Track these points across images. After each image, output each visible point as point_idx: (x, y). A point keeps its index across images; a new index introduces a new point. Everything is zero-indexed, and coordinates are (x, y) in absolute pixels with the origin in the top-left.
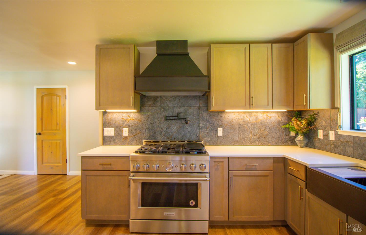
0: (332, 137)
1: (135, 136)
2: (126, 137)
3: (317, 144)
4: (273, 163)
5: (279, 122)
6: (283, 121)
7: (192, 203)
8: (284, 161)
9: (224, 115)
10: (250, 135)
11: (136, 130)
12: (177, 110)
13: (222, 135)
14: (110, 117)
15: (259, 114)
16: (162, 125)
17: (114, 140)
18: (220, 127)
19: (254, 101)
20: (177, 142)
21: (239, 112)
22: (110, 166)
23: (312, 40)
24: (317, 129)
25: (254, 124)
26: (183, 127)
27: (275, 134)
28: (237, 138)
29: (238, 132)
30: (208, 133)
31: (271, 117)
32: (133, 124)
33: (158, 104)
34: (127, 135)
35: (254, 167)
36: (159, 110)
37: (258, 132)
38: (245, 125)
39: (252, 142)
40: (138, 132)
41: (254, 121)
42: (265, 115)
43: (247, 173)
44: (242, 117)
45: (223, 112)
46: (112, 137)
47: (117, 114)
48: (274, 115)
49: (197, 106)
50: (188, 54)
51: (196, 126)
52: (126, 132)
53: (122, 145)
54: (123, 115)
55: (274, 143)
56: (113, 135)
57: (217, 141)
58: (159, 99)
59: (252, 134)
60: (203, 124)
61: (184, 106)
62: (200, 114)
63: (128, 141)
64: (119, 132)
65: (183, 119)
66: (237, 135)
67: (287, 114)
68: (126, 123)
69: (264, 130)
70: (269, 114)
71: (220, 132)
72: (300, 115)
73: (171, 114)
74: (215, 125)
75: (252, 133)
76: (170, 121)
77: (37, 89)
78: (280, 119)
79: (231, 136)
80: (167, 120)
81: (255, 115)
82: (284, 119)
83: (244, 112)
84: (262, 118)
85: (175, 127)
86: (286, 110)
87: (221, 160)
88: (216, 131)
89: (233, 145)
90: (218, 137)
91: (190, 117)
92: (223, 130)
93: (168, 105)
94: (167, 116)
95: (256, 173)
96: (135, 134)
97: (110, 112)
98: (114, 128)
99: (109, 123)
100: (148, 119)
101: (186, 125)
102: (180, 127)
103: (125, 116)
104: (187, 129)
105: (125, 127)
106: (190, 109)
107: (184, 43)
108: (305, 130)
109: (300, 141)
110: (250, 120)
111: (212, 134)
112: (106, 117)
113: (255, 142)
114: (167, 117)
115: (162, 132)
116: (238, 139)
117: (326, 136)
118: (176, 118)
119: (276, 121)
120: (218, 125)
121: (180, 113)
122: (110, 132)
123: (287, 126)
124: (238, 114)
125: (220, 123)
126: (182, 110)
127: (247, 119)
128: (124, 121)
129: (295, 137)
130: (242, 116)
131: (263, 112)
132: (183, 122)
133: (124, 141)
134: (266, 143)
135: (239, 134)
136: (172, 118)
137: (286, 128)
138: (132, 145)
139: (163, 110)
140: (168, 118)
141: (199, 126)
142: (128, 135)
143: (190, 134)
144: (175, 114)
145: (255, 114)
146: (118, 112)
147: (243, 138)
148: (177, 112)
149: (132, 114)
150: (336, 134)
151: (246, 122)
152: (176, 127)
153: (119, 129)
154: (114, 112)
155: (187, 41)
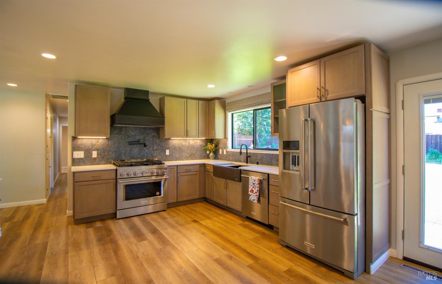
0: (225, 153)
1: (103, 157)
2: (95, 158)
3: (219, 157)
4: (199, 167)
5: (201, 145)
6: (203, 145)
7: (158, 193)
8: (204, 165)
9: (170, 141)
10: (186, 154)
11: (104, 152)
12: (138, 138)
13: (168, 154)
14: (79, 142)
15: (190, 140)
16: (126, 149)
17: (84, 161)
18: (167, 149)
19: (189, 133)
20: (139, 160)
21: (179, 139)
23: (217, 102)
24: (219, 149)
25: (187, 147)
26: (142, 150)
27: (199, 153)
28: (178, 156)
29: (178, 152)
30: (159, 153)
31: (197, 143)
32: (101, 148)
33: (123, 133)
34: (96, 157)
35: (190, 170)
36: (124, 137)
37: (190, 152)
38: (183, 148)
39: (187, 158)
40: (106, 154)
41: (188, 145)
42: (194, 141)
43: (187, 174)
44: (181, 143)
45: (169, 139)
46: (82, 159)
47: (87, 140)
48: (198, 141)
49: (153, 135)
51: (151, 148)
52: (95, 154)
53: (91, 165)
54: (92, 140)
55: (199, 158)
56: (83, 157)
58: (124, 129)
59: (186, 153)
60: (156, 147)
61: (143, 134)
62: (155, 141)
63: (96, 162)
64: (89, 154)
65: (142, 144)
66: (178, 154)
67: (205, 140)
68: (95, 147)
69: (193, 150)
70: (196, 141)
71: (168, 152)
72: (212, 141)
73: (133, 140)
74: (164, 147)
75: (187, 152)
76: (132, 145)
78: (201, 144)
79: (174, 155)
80: (130, 144)
81: (188, 141)
82: (204, 144)
83: (182, 139)
84: (192, 143)
85: (136, 150)
86: (204, 139)
87: (173, 167)
88: (165, 152)
89: (176, 161)
90: (166, 156)
91: (147, 142)
92: (169, 151)
93: (131, 133)
94: (130, 141)
95: (191, 173)
96: (103, 156)
97: (79, 138)
98: (83, 152)
99: (78, 147)
100: (115, 144)
101: (145, 148)
102: (140, 149)
103: (94, 142)
104: (145, 151)
105: (94, 151)
106: (148, 136)
107: (147, 93)
108: (214, 150)
109: (211, 156)
110: (185, 144)
111: (162, 154)
112: (75, 142)
113: (188, 158)
114: (130, 142)
115: (126, 153)
116: (178, 157)
117: (223, 152)
118: (137, 143)
119: (200, 145)
120: (166, 148)
121: (140, 140)
122: (79, 154)
123: (205, 148)
124: (178, 140)
125: (167, 147)
126: (142, 137)
127: (184, 144)
128: (92, 145)
129: (209, 154)
130: (181, 142)
131: (193, 139)
132: (143, 146)
133: (94, 161)
134: (194, 158)
135: (179, 153)
136: (134, 143)
137: (205, 149)
138: (100, 164)
139: (127, 137)
140: (131, 143)
141: (153, 149)
142: (97, 156)
143: (148, 155)
144: (136, 140)
145: (188, 140)
146: (88, 138)
147: (182, 156)
148: (138, 139)
149: (101, 140)
150: (226, 151)
151: (183, 146)
152: (137, 150)
153: (88, 152)
154: (83, 138)
155: (148, 91)
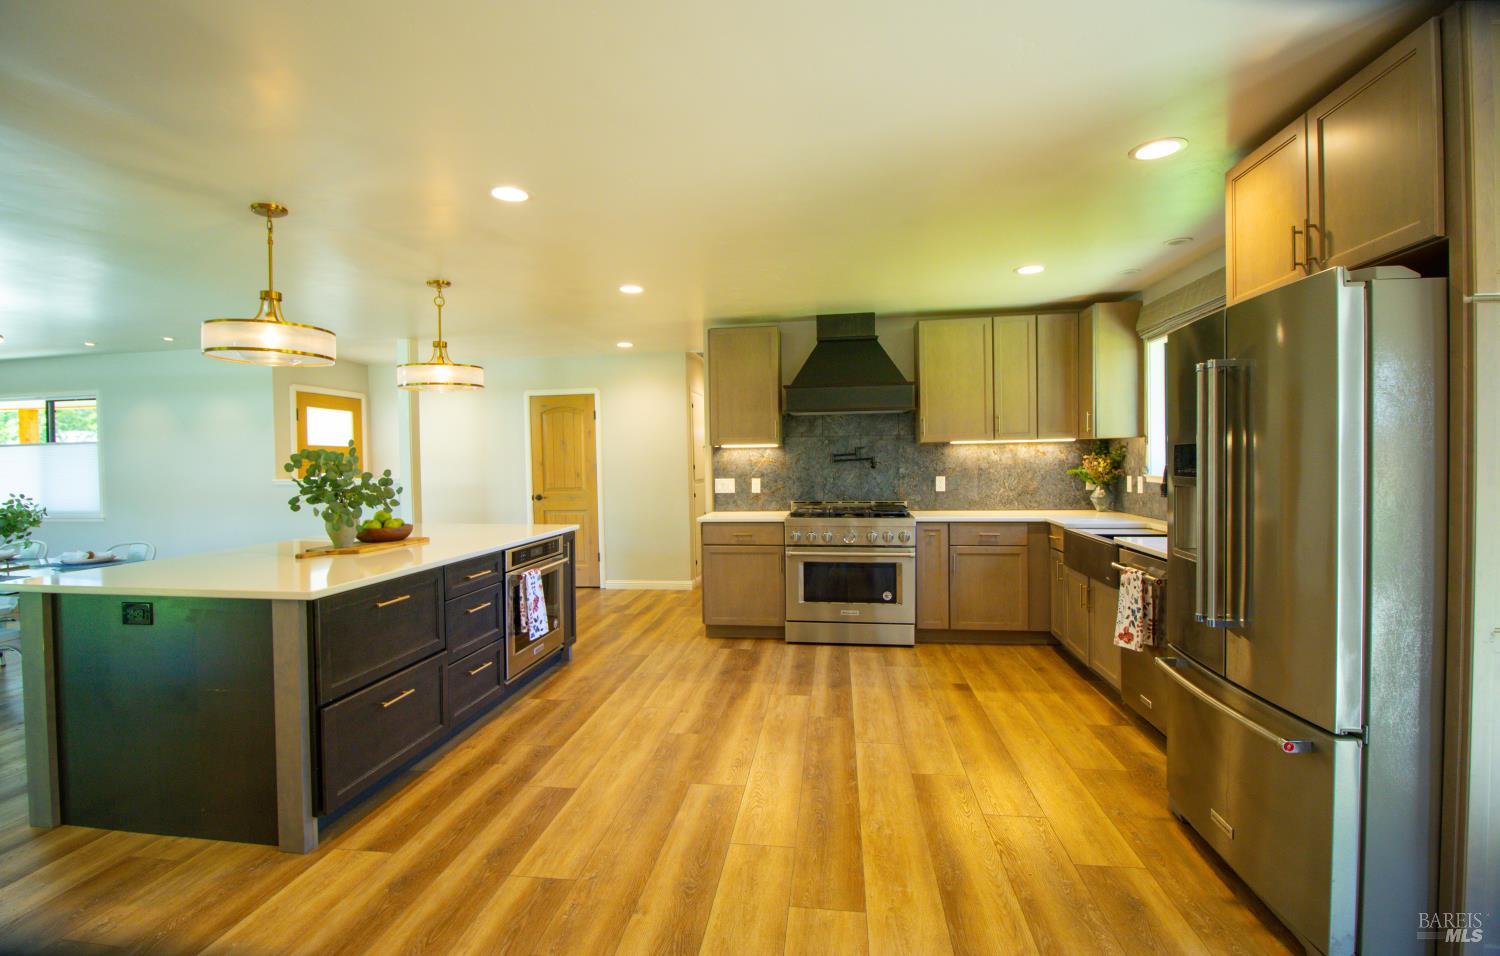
0: (1140, 490)
1: (773, 492)
2: (757, 495)
3: (1126, 504)
4: (1029, 532)
5: (1061, 463)
6: (1071, 460)
7: (887, 596)
8: (1046, 527)
9: (947, 451)
10: (1002, 490)
11: (776, 481)
12: (854, 443)
13: (944, 490)
14: (726, 457)
15: (1019, 447)
16: (826, 472)
17: (735, 502)
18: (940, 475)
19: (1000, 422)
20: (856, 503)
21: (978, 445)
22: (748, 539)
23: (1101, 317)
24: (1126, 475)
25: (1009, 469)
26: (867, 475)
27: (1054, 487)
28: (974, 495)
29: (976, 483)
30: (916, 486)
31: (1044, 453)
32: (769, 471)
33: (818, 431)
34: (759, 491)
35: (993, 539)
36: (820, 443)
37: (1018, 483)
38: (991, 471)
39: (1007, 504)
40: (780, 486)
41: (1010, 462)
42: (1032, 448)
43: (982, 549)
44: (984, 454)
45: (946, 444)
46: (731, 495)
47: (740, 451)
48: (1050, 449)
49: (895, 433)
50: (875, 339)
51: (892, 472)
52: (756, 486)
53: (749, 510)
54: (751, 453)
55: (1051, 505)
56: (733, 491)
57: (935, 502)
58: (820, 422)
59: (1005, 488)
60: (907, 469)
61: (868, 434)
62: (901, 450)
63: (760, 502)
64: (745, 487)
65: (867, 459)
66: (976, 490)
67: (1078, 445)
68: (756, 469)
69: (1031, 479)
70: (1040, 448)
71: (941, 484)
72: (1107, 448)
73: (843, 450)
74: (931, 469)
75: (1007, 484)
76: (841, 464)
77: (531, 397)
78: (1063, 456)
79: (962, 491)
80: (835, 461)
81: (1011, 451)
82: (1072, 457)
83: (988, 444)
84: (1027, 455)
85: (850, 476)
86: (1074, 440)
87: (937, 527)
88: (933, 482)
89: (968, 509)
90: (937, 494)
91: (879, 455)
92: (946, 479)
93: (836, 433)
94: (835, 453)
95: (998, 550)
96: (774, 489)
97: (726, 449)
98: (733, 480)
99: (724, 470)
100: (798, 460)
101: (872, 471)
102: (860, 475)
103: (754, 456)
104: (875, 479)
105: (754, 477)
106: (881, 439)
107: (868, 319)
108: (1107, 478)
109: (1098, 498)
110: (1000, 460)
111: (925, 488)
112: (718, 458)
113: (1011, 503)
114: (835, 456)
115: (825, 485)
116: (978, 499)
117: (1135, 486)
118: (853, 457)
119: (1056, 462)
120: (935, 470)
121: (861, 448)
122: (727, 486)
123: (1078, 471)
124: (976, 447)
125: (940, 467)
126: (865, 441)
127: (995, 457)
128: (752, 465)
129: (1092, 492)
130: (984, 452)
131: (1028, 443)
132: (867, 464)
133: (754, 503)
134: (1035, 505)
135: (979, 487)
136: (843, 458)
137: (1076, 475)
138: (768, 510)
139: (827, 442)
140: (837, 459)
141: (898, 472)
142: (762, 490)
143: (881, 489)
144: (850, 450)
145: (1011, 446)
146: (741, 449)
147: (987, 496)
148: (854, 446)
149: (768, 451)
150: (1145, 482)
151: (992, 464)
152: (852, 476)
153: (743, 480)
154: (734, 449)
155: (873, 314)
